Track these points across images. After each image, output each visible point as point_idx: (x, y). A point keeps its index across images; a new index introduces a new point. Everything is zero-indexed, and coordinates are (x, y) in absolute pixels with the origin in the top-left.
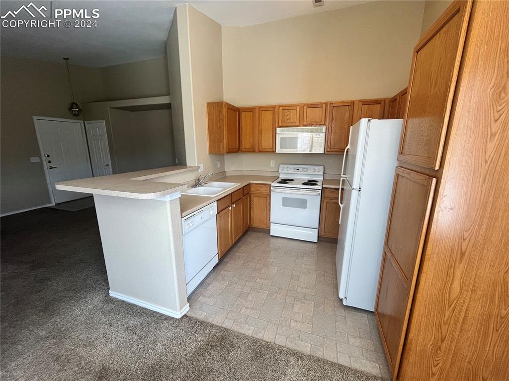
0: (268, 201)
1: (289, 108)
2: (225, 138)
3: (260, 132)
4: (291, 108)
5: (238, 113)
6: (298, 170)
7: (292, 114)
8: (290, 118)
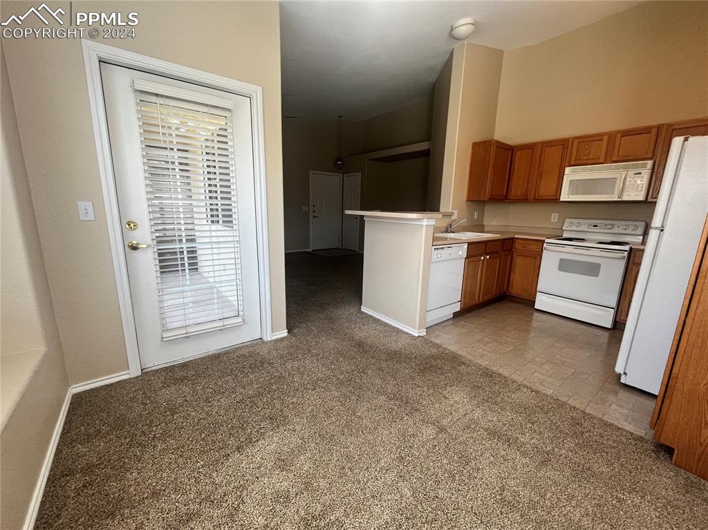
0: (538, 263)
1: (589, 139)
2: (488, 182)
3: (540, 175)
4: (594, 139)
5: (510, 152)
6: (597, 226)
7: (593, 148)
8: (590, 153)
